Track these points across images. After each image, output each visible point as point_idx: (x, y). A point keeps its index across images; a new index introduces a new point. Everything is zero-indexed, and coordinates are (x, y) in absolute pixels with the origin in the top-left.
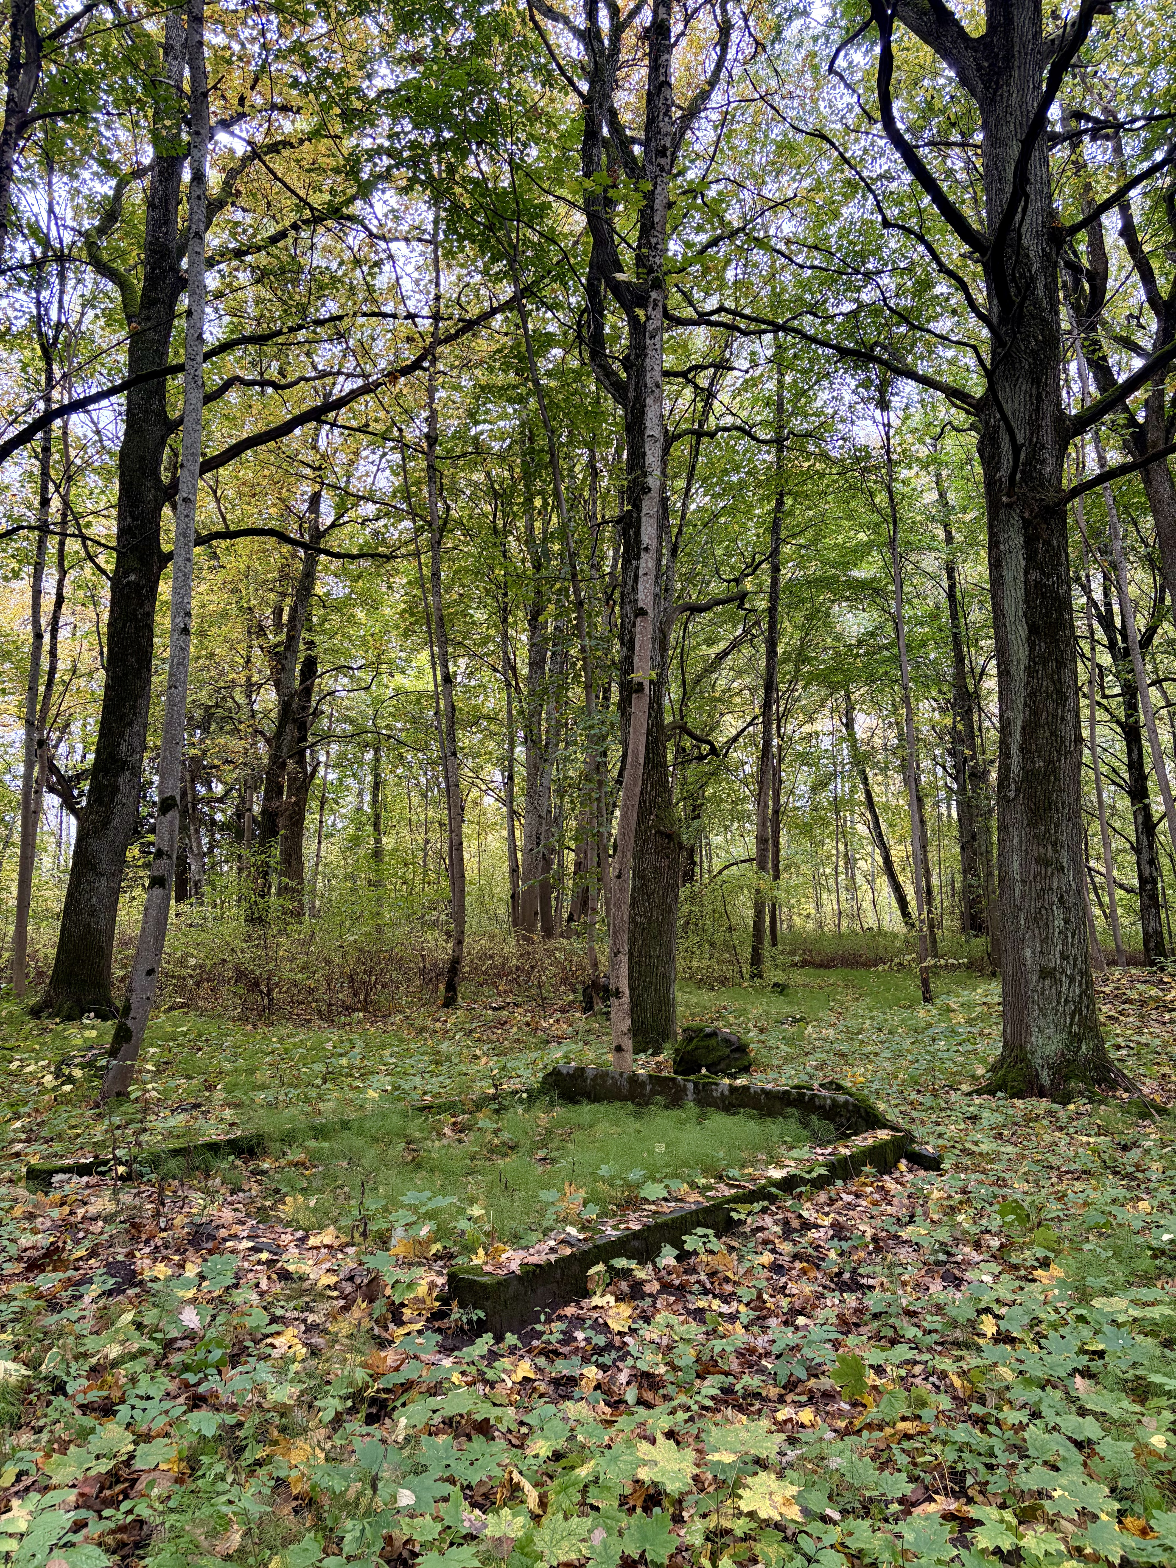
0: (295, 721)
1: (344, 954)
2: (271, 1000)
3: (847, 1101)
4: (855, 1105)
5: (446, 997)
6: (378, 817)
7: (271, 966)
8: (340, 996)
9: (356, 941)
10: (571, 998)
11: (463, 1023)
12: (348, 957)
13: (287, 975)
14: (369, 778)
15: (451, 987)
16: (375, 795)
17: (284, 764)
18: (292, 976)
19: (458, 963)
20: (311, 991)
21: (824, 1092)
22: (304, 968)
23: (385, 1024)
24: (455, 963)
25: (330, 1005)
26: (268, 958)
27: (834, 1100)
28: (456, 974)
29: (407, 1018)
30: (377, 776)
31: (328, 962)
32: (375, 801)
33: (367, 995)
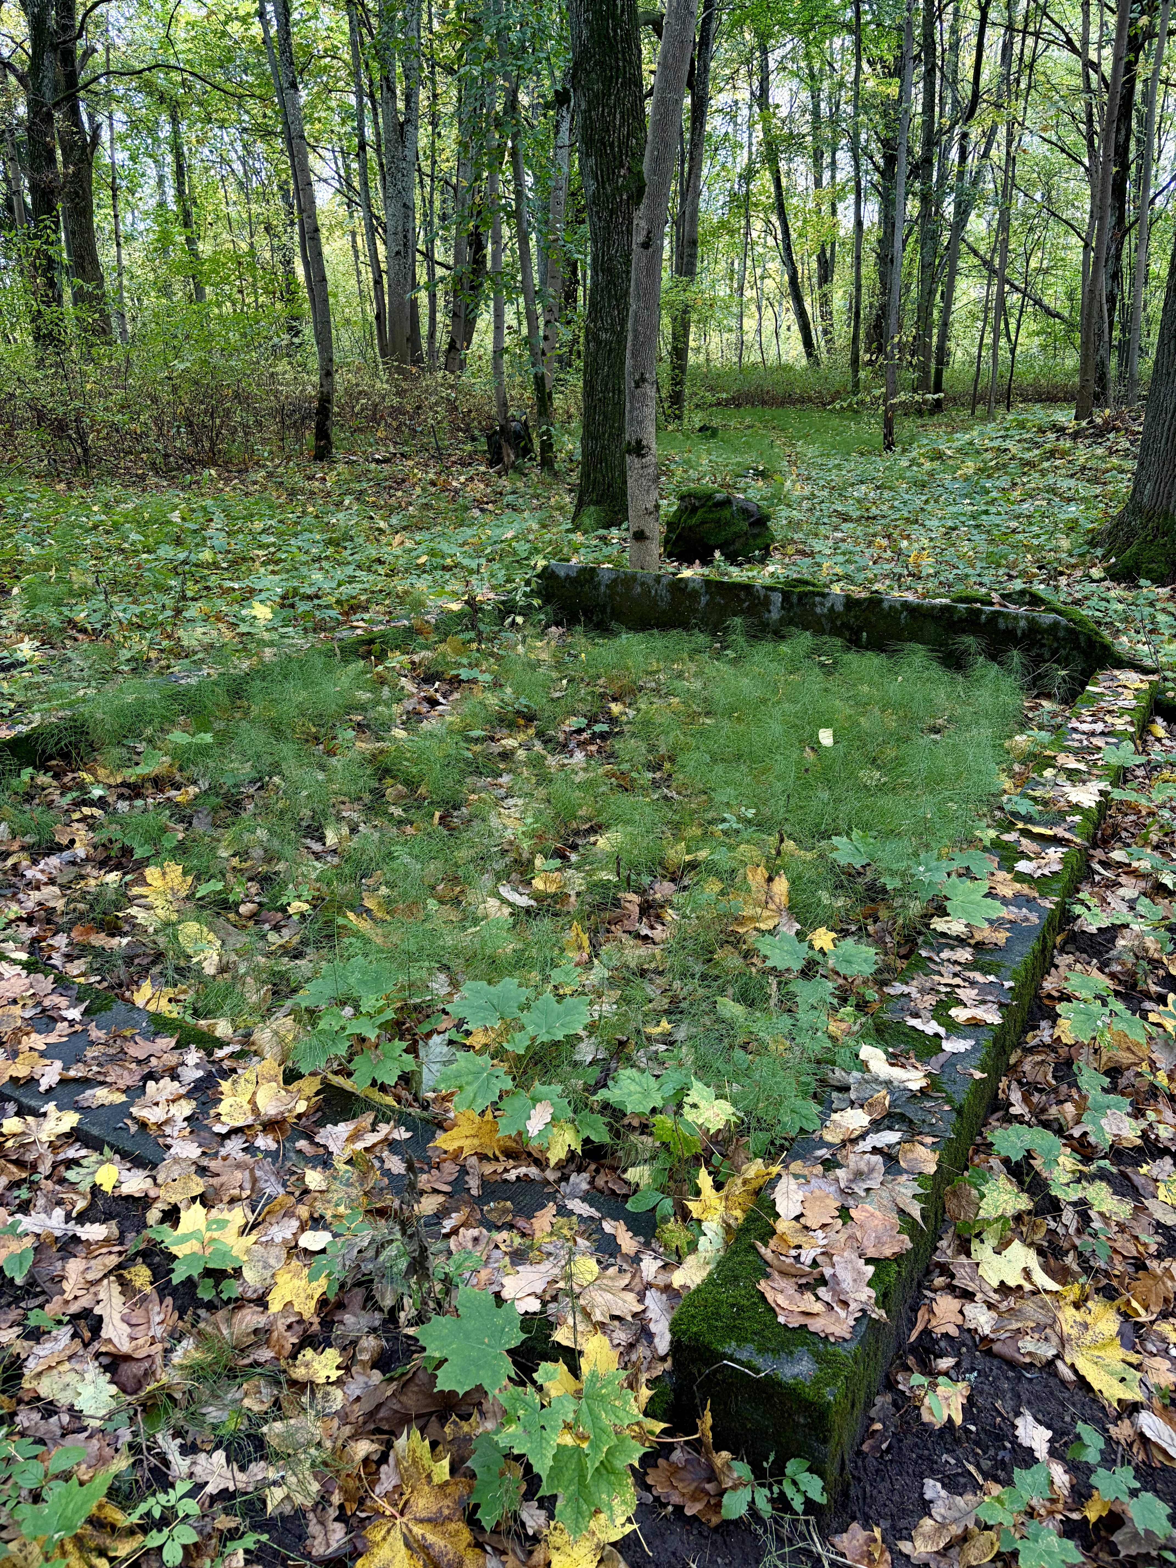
0: (55, 48)
1: (175, 389)
2: (86, 451)
3: (1056, 625)
4: (1067, 629)
5: (317, 447)
6: (187, 214)
7: (78, 403)
8: (178, 445)
9: (187, 370)
10: (468, 448)
11: (347, 482)
12: (181, 393)
13: (101, 415)
14: (169, 158)
15: (322, 433)
16: (181, 184)
17: (49, 117)
18: (108, 417)
19: (329, 401)
20: (138, 438)
21: (1012, 608)
22: (123, 407)
23: (242, 482)
24: (325, 400)
25: (167, 456)
26: (73, 395)
27: (1032, 622)
28: (327, 417)
29: (270, 475)
30: (179, 155)
31: (155, 400)
32: (180, 192)
33: (213, 445)
